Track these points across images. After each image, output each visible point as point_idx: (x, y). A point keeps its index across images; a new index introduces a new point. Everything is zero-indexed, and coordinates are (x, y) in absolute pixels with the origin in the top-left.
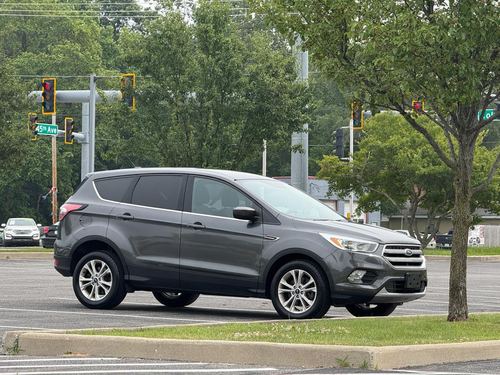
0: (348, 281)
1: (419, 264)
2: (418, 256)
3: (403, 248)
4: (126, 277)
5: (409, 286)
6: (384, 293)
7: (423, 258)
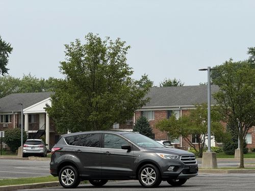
0: (168, 171)
1: (195, 162)
2: (194, 159)
3: (188, 157)
4: (80, 175)
5: (191, 171)
6: (182, 175)
7: (196, 160)
